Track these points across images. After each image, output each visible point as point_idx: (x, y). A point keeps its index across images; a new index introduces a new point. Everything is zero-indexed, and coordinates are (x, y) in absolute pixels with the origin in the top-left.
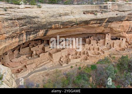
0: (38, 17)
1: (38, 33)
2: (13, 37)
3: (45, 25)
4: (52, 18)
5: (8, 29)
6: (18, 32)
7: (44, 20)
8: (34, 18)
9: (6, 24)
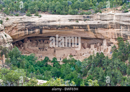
0: (35, 22)
1: (35, 31)
2: (21, 30)
3: (38, 26)
4: (43, 23)
5: (20, 27)
6: (24, 28)
7: (38, 24)
8: (32, 22)
9: (19, 24)
